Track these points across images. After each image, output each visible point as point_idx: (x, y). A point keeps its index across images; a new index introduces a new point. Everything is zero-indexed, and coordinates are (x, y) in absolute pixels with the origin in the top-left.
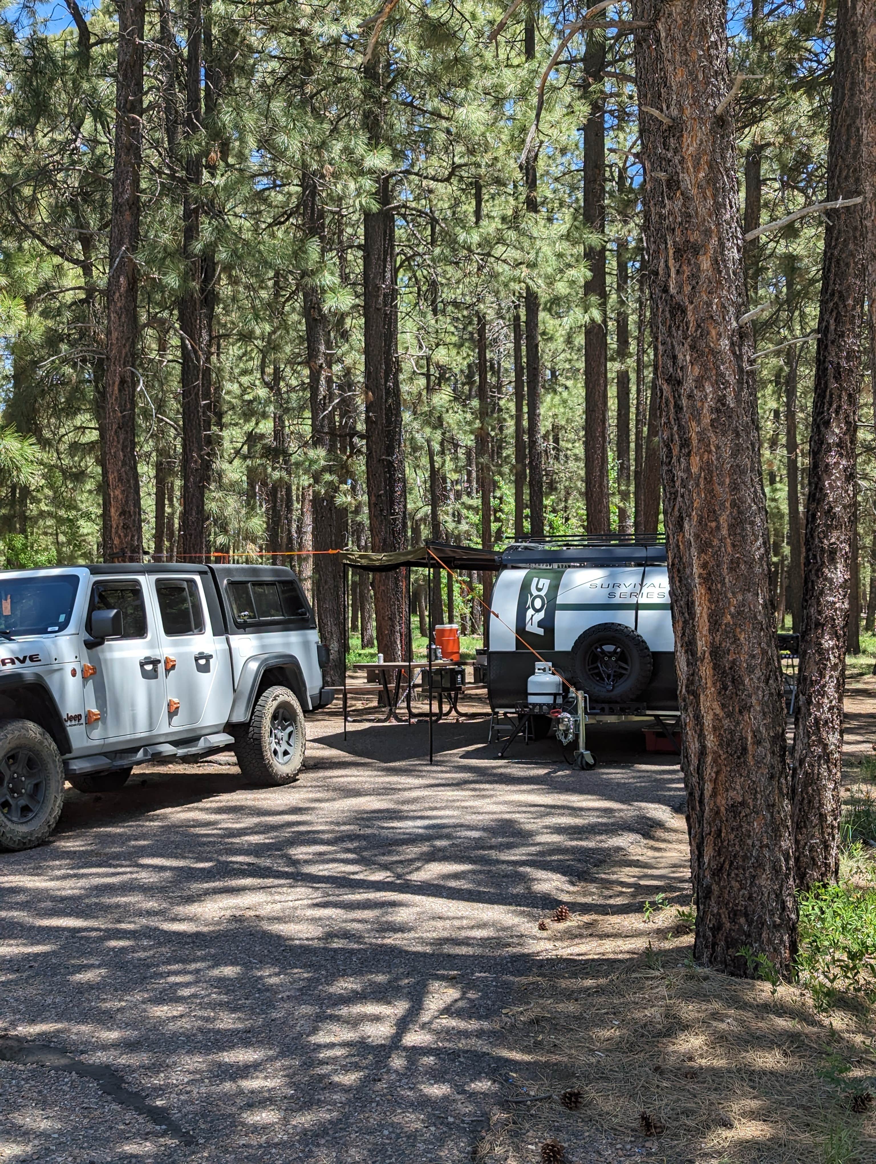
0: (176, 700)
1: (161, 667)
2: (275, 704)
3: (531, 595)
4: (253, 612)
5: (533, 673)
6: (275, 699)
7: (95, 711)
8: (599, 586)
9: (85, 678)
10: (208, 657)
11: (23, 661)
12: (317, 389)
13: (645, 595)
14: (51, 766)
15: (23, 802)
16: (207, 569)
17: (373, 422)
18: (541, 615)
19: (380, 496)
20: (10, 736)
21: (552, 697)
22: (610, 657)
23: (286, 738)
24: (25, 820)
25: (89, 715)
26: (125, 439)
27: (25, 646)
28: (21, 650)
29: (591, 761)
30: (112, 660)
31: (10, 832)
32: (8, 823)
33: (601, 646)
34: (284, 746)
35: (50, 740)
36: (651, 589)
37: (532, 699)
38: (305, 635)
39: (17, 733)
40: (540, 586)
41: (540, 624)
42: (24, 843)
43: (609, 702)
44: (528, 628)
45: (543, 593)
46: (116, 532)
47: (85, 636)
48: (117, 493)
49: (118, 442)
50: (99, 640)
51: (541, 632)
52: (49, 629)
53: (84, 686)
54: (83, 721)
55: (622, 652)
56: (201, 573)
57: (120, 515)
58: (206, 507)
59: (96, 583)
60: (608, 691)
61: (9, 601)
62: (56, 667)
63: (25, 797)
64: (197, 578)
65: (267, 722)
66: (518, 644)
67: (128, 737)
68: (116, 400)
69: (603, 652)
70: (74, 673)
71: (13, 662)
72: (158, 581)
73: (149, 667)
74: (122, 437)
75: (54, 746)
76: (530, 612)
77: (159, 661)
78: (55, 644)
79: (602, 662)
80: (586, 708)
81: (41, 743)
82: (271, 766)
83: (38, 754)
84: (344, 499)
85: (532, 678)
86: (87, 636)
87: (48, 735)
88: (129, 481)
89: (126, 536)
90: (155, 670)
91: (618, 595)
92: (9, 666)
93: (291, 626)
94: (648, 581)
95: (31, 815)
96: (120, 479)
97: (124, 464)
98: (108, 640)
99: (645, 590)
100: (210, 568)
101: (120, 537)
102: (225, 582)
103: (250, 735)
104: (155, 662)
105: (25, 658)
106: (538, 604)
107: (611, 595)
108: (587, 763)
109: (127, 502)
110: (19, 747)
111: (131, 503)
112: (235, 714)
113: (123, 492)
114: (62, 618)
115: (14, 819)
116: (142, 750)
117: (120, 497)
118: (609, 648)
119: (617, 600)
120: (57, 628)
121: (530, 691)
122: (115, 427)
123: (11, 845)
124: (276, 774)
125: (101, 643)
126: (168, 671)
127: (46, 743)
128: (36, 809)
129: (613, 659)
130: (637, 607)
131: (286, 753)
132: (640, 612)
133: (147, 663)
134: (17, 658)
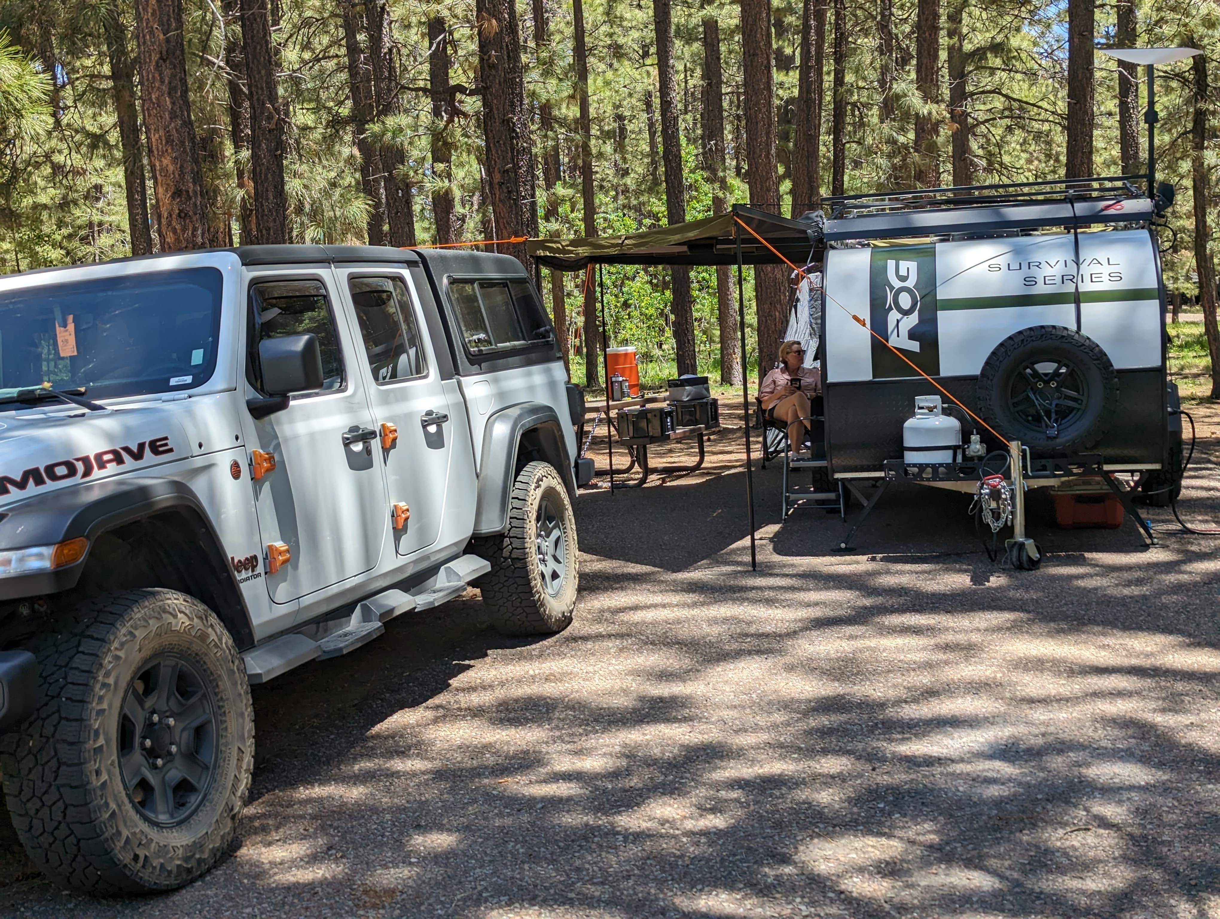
0: (403, 505)
1: (376, 444)
2: (539, 492)
3: (892, 288)
4: (486, 332)
5: (913, 414)
6: (538, 486)
7: (280, 544)
8: (1004, 267)
9: (256, 480)
10: (440, 420)
11: (138, 455)
12: (380, 39)
13: (1087, 278)
14: (225, 684)
15: (175, 774)
16: (416, 257)
17: (492, 66)
18: (913, 319)
19: (507, 171)
20: (140, 634)
21: (950, 453)
22: (1047, 383)
23: (551, 550)
24: (184, 813)
25: (270, 553)
26: (173, 76)
27: (132, 421)
28: (128, 431)
29: (1035, 554)
30: (296, 437)
31: (158, 855)
32: (153, 833)
33: (1031, 365)
34: (552, 565)
35: (219, 628)
36: (1095, 268)
37: (911, 458)
38: (548, 371)
39: (154, 625)
40: (903, 272)
41: (912, 335)
42: (189, 871)
43: (1052, 456)
44: (894, 342)
45: (911, 283)
46: (169, 224)
47: (250, 393)
48: (166, 161)
49: (162, 82)
50: (277, 399)
51: (915, 346)
52: (173, 382)
53: (257, 497)
54: (260, 569)
55: (1071, 373)
56: (410, 264)
57: (173, 197)
58: (287, 187)
59: (254, 283)
60: (1049, 438)
61: (71, 327)
62: (199, 462)
63: (178, 761)
64: (406, 273)
65: (532, 527)
66: (877, 368)
67: (334, 589)
68: (152, 14)
69: (1036, 374)
70: (236, 472)
71: (119, 460)
72: (352, 278)
73: (358, 447)
74: (167, 73)
75: (227, 639)
76: (894, 316)
77: (373, 434)
78: (190, 412)
79: (1035, 390)
80: (1025, 467)
81: (203, 637)
82: (542, 605)
83: (197, 660)
84: (441, 184)
85: (910, 423)
86: (251, 393)
87: (213, 619)
88: (182, 143)
89: (184, 229)
90: (368, 451)
91: (1041, 281)
92: (112, 468)
93: (533, 356)
94: (1086, 254)
95: (194, 800)
96: (169, 141)
97: (173, 116)
98: (295, 398)
99: (1085, 270)
100: (419, 254)
101: (174, 231)
102: (445, 281)
103: (506, 553)
104: (366, 436)
105: (141, 446)
106: (905, 301)
107: (1029, 281)
108: (1030, 558)
109: (182, 174)
110: (159, 654)
111: (188, 177)
112: (484, 518)
113: (175, 160)
114: (197, 357)
115: (163, 818)
116: (358, 609)
117: (171, 168)
118: (1046, 368)
119: (1040, 289)
120: (189, 379)
121: (908, 443)
122: (155, 57)
123: (165, 882)
124: (550, 617)
125: (283, 405)
126: (386, 451)
127: (213, 636)
128: (202, 785)
129: (1053, 385)
130: (1077, 298)
131: (555, 576)
132: (1083, 306)
133: (356, 440)
134: (127, 449)
